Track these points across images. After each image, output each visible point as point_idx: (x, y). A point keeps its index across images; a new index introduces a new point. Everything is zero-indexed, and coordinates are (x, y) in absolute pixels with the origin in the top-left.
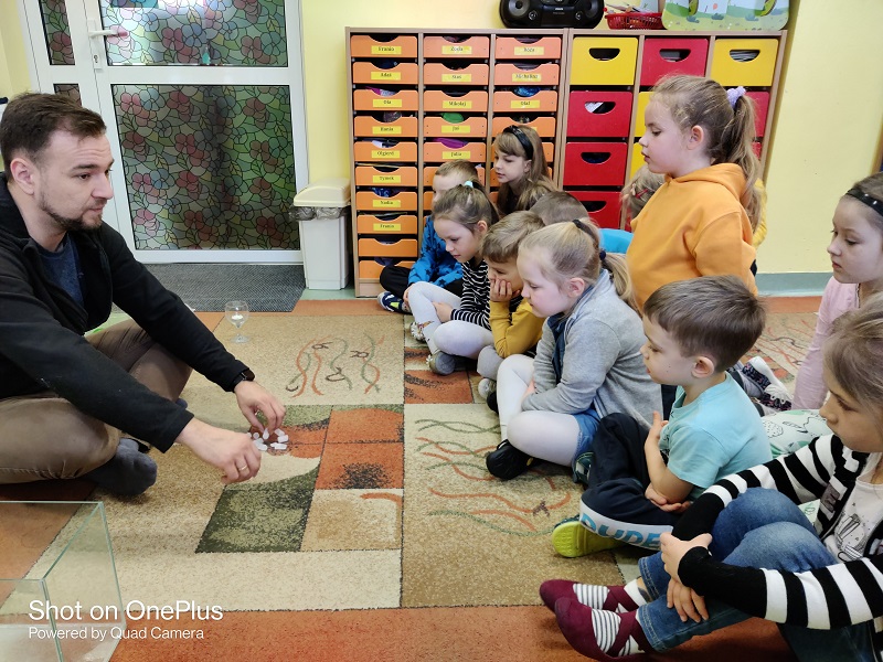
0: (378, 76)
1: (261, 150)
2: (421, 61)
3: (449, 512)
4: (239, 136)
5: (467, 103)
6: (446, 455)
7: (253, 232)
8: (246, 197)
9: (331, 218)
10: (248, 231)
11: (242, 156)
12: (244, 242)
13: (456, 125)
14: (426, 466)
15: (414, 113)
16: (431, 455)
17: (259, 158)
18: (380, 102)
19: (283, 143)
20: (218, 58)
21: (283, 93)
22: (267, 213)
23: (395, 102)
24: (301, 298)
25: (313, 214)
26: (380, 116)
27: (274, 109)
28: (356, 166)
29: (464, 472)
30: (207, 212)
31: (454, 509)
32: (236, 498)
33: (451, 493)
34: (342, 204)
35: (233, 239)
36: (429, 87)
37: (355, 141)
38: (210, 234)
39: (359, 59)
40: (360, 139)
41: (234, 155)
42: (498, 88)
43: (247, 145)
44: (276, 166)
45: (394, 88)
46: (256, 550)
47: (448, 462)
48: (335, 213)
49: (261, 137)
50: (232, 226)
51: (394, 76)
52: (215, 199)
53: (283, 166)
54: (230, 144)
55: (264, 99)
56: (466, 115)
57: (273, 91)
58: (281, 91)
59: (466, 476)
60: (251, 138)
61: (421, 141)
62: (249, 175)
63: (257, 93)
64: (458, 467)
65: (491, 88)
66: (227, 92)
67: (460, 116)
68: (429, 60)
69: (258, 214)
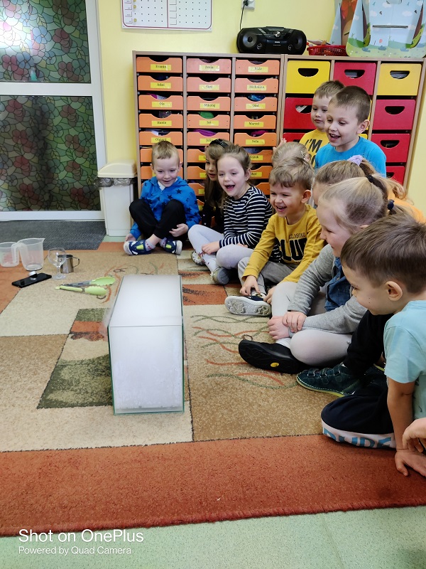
0: (155, 85)
1: (73, 141)
2: (185, 75)
3: (221, 375)
4: (57, 131)
5: (216, 105)
6: (215, 337)
7: (68, 199)
8: (62, 175)
9: (124, 185)
10: (64, 198)
11: (59, 146)
12: (62, 205)
13: (209, 120)
14: (202, 345)
15: (180, 112)
16: (204, 338)
17: (71, 147)
18: (158, 104)
19: (89, 137)
20: (41, 77)
21: (87, 101)
22: (77, 185)
23: (167, 104)
24: (103, 241)
25: (111, 182)
26: (157, 113)
27: (82, 112)
28: (140, 148)
29: (229, 348)
30: (36, 185)
31: (225, 373)
32: (65, 370)
33: (221, 362)
34: (131, 175)
35: (54, 203)
36: (190, 94)
37: (140, 131)
38: (38, 200)
39: (141, 74)
40: (143, 129)
41: (54, 145)
42: (238, 95)
43: (63, 137)
44: (83, 152)
45: (166, 94)
46: (82, 405)
47: (217, 342)
48: (127, 181)
49: (73, 132)
50: (54, 194)
51: (166, 86)
52: (41, 175)
53: (88, 153)
54: (51, 137)
55: (75, 105)
56: (215, 114)
57: (80, 100)
58: (86, 100)
59: (230, 351)
60: (66, 133)
61: (185, 131)
62: (64, 159)
63: (70, 101)
64: (224, 345)
65: (233, 95)
66: (48, 101)
67: (211, 115)
68: (190, 75)
69: (71, 186)
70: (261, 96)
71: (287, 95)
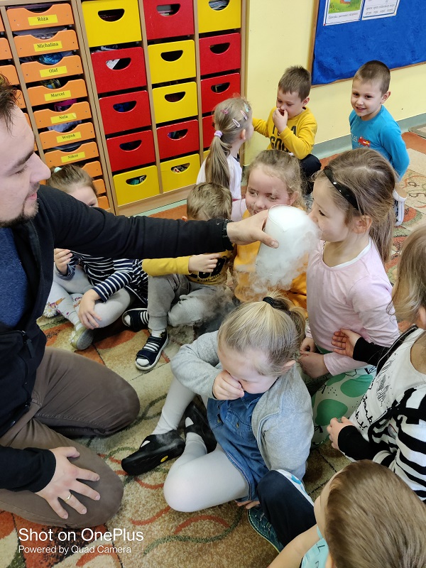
3: (158, 542)
31: (160, 536)
33: (149, 516)
42: (23, 60)
65: (17, 61)
70: (58, 56)
71: (92, 49)
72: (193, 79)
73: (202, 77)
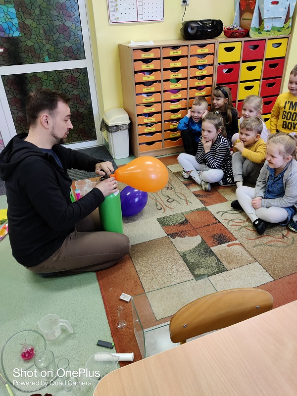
0: (144, 67)
1: (76, 98)
2: (162, 59)
3: (259, 245)
4: (66, 93)
5: (179, 75)
6: (239, 224)
10: (73, 136)
13: (176, 84)
14: (236, 230)
15: (159, 81)
16: (234, 225)
17: (76, 102)
18: (146, 78)
19: (86, 94)
20: (52, 58)
22: (81, 126)
23: (152, 78)
27: (80, 79)
28: (137, 106)
32: (188, 257)
33: (253, 238)
36: (164, 70)
39: (135, 61)
40: (138, 94)
42: (192, 67)
44: (83, 105)
45: (151, 72)
46: (214, 274)
49: (76, 92)
51: (151, 66)
53: (86, 104)
55: (76, 75)
57: (79, 71)
58: (83, 71)
59: (252, 230)
60: (71, 93)
61: (162, 92)
63: (72, 72)
64: (247, 228)
65: (189, 67)
66: (58, 74)
67: (177, 80)
69: (77, 127)
70: (204, 66)
71: (219, 64)
72: (259, 80)
73: (263, 79)
